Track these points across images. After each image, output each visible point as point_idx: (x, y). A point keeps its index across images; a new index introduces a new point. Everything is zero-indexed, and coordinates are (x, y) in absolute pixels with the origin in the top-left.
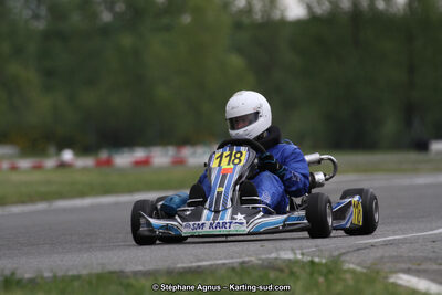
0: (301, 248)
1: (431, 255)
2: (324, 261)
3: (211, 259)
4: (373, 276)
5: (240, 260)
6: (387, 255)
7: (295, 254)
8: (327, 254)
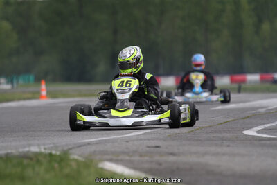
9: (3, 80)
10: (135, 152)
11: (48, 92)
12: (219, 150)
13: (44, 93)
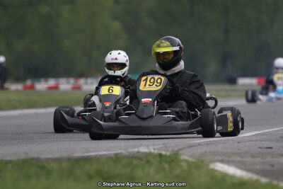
0: (154, 145)
1: (237, 151)
2: (168, 154)
3: (96, 151)
4: (199, 164)
5: (115, 152)
6: (208, 150)
7: (149, 149)
8: (170, 149)
10: (246, 153)
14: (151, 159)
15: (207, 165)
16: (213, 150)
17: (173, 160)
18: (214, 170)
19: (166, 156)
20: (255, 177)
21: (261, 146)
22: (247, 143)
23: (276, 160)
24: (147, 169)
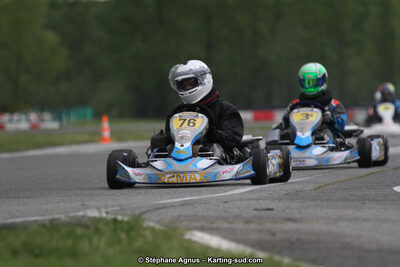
0: (106, 207)
1: (224, 215)
2: (126, 219)
3: (23, 216)
4: (170, 233)
5: (47, 217)
6: (183, 214)
7: (100, 212)
8: (129, 213)
9: (47, 116)
10: (236, 217)
11: (112, 133)
12: (359, 214)
13: (107, 134)
14: (101, 226)
15: (182, 235)
16: (190, 213)
17: (133, 227)
18: (190, 241)
19: (122, 222)
20: (248, 251)
21: (258, 207)
22: (239, 203)
23: (278, 226)
24: (95, 241)
